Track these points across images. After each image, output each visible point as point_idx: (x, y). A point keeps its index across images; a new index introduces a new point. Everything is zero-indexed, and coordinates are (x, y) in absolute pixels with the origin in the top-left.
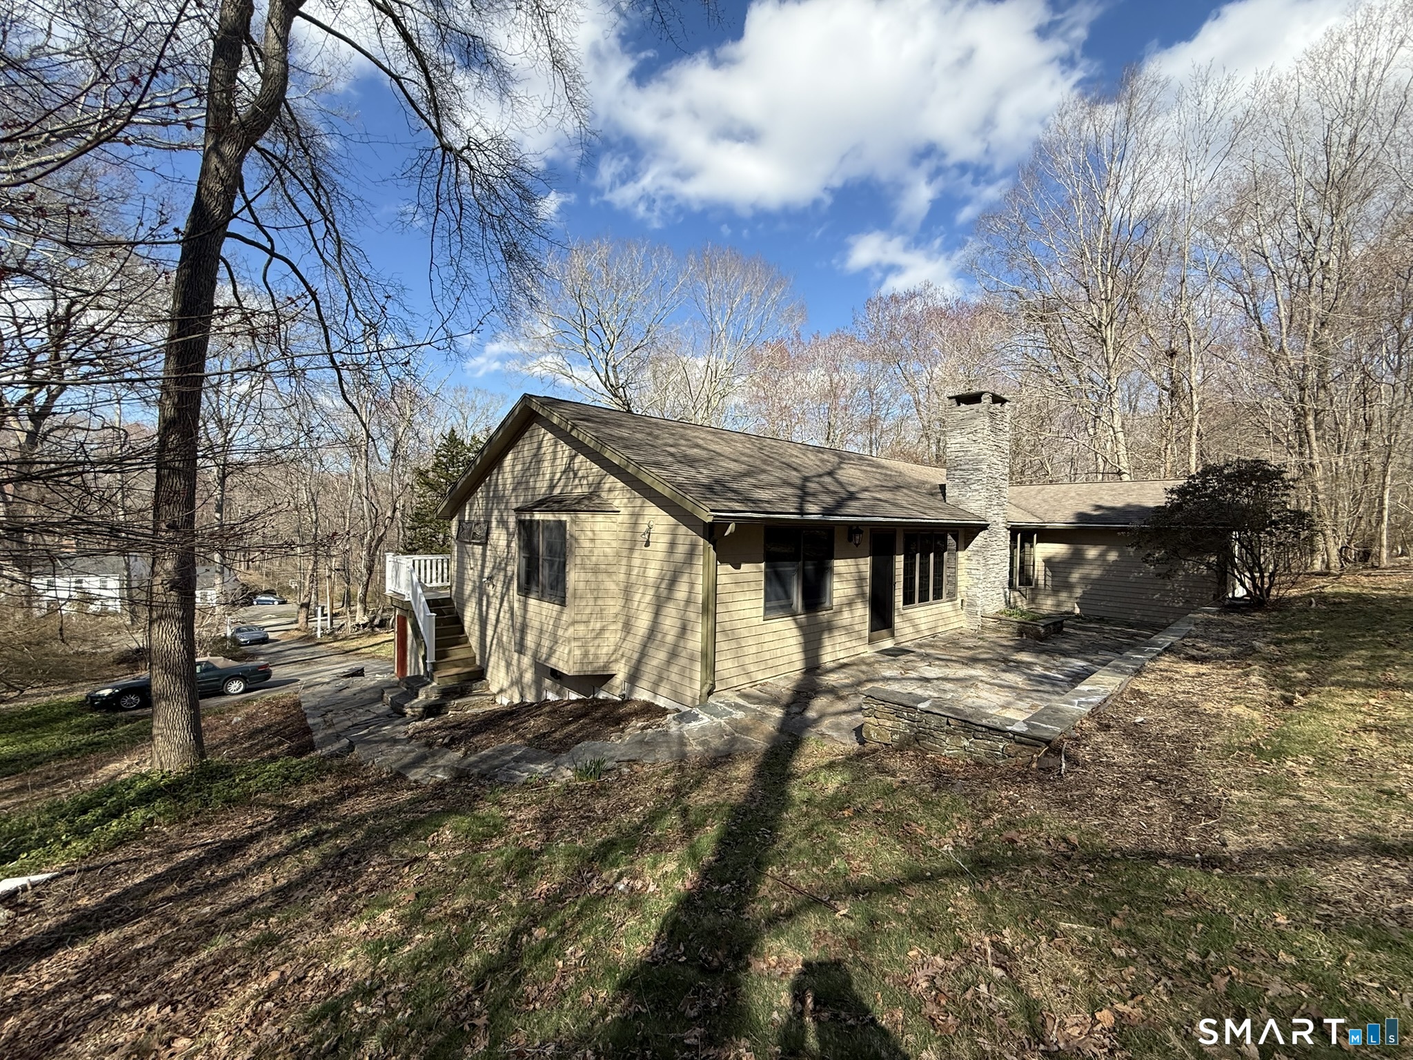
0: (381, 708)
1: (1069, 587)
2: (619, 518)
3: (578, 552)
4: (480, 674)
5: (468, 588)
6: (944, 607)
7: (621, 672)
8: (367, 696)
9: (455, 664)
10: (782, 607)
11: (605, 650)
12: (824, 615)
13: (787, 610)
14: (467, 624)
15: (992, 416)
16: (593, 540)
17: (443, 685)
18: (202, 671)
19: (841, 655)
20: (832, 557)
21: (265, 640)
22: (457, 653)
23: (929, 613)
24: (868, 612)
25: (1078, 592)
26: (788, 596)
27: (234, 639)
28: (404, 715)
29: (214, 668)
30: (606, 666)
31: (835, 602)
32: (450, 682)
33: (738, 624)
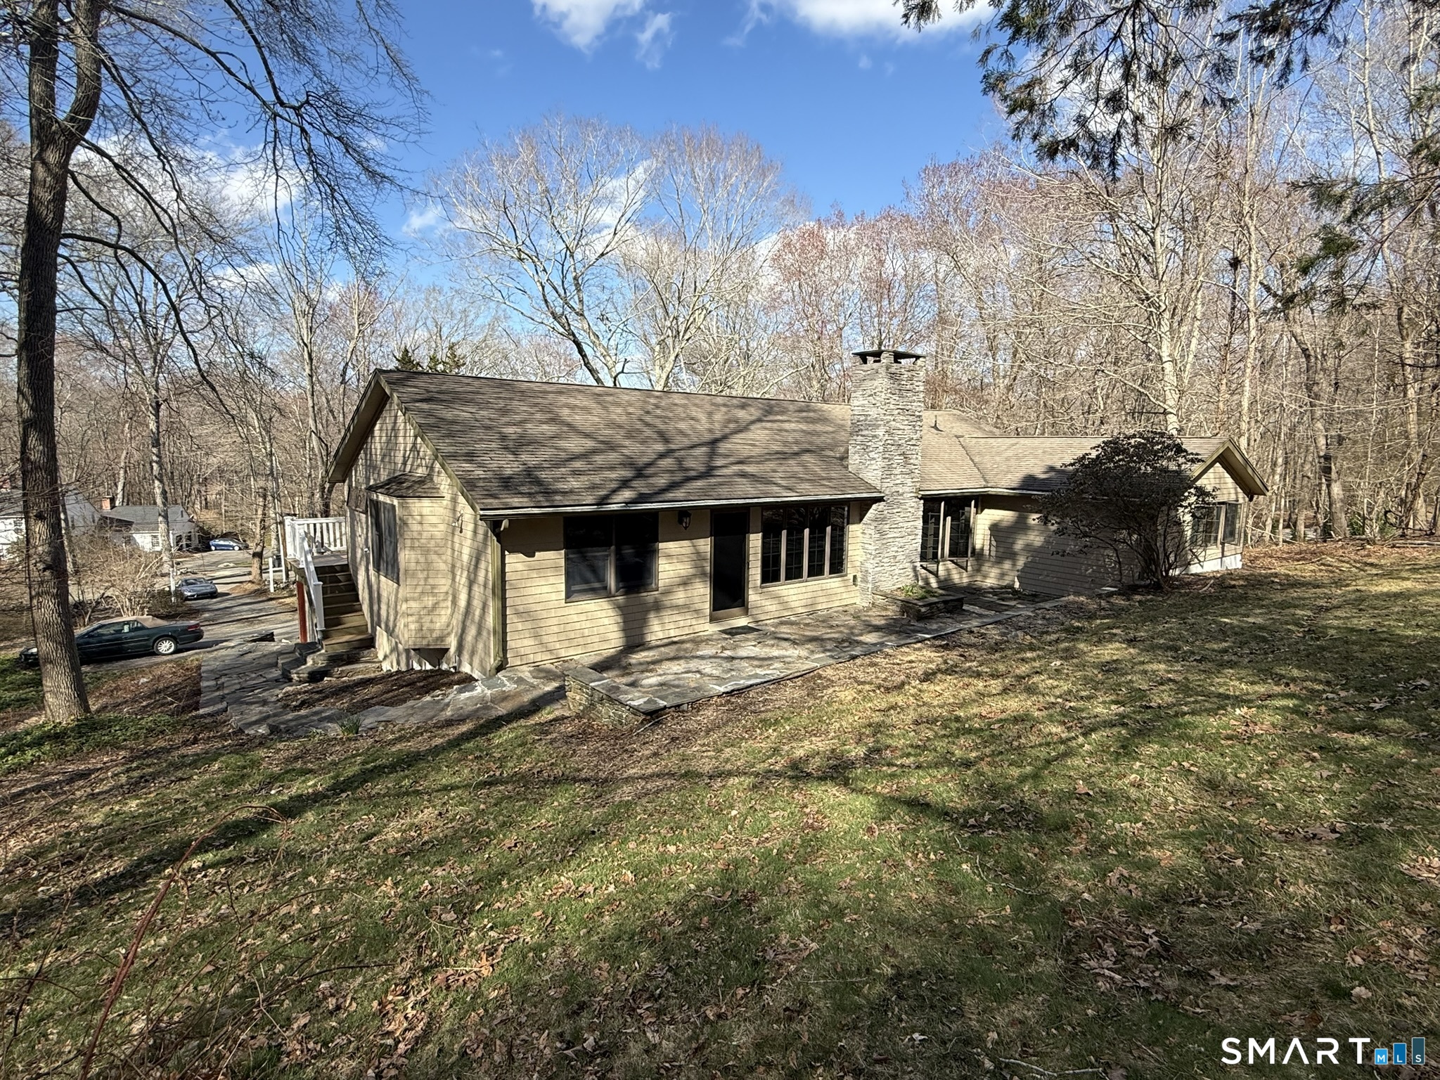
0: (276, 673)
1: (1012, 556)
2: (445, 503)
3: (408, 535)
4: (370, 643)
5: (359, 555)
6: (830, 583)
7: (452, 643)
8: (265, 661)
9: (348, 631)
10: (593, 590)
11: (438, 626)
12: (649, 597)
13: (600, 591)
14: (360, 592)
15: (894, 377)
16: (421, 523)
17: (331, 652)
18: (131, 630)
19: (672, 633)
20: (657, 540)
21: (214, 595)
22: (351, 620)
23: (799, 591)
24: (707, 591)
25: (1021, 562)
26: (601, 579)
27: (178, 593)
28: (291, 680)
29: (143, 628)
30: (441, 638)
31: (661, 583)
32: (340, 650)
33: (534, 607)
